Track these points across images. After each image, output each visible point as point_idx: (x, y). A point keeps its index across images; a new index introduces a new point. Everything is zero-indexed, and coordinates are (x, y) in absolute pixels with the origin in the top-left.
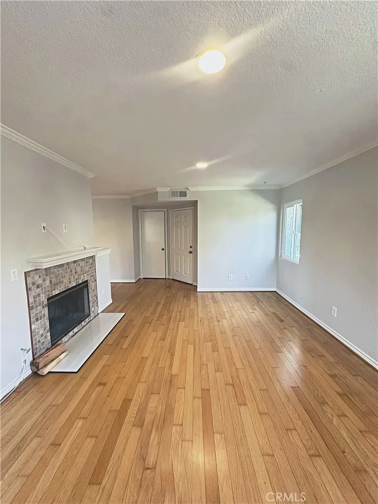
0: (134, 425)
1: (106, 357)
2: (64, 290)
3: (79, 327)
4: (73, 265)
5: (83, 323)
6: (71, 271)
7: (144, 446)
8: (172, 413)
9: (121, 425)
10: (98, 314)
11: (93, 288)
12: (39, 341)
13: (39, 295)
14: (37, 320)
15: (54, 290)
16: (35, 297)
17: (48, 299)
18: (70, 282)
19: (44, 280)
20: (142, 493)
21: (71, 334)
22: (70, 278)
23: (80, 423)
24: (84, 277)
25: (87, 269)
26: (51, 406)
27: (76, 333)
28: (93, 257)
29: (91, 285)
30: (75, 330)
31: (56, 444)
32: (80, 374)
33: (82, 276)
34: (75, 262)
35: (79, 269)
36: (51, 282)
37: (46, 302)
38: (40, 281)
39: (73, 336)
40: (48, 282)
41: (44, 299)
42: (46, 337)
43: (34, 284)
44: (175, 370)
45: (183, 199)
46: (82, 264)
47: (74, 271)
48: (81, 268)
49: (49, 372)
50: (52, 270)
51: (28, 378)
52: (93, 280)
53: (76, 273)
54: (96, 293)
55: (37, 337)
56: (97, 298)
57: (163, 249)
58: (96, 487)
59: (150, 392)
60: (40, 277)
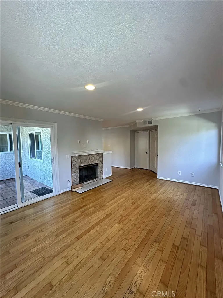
0: (81, 212)
1: (92, 192)
2: (86, 165)
3: (92, 181)
4: (91, 156)
5: (94, 180)
6: (90, 158)
7: (78, 217)
8: (93, 214)
9: (78, 210)
10: (103, 178)
11: (101, 167)
12: (74, 180)
13: (75, 165)
14: (74, 173)
15: (82, 164)
16: (74, 165)
17: (79, 167)
18: (89, 162)
19: (78, 160)
20: (68, 225)
21: (88, 182)
22: (89, 161)
23: (70, 205)
24: (96, 161)
25: (98, 158)
26: (68, 199)
27: (90, 183)
28: (102, 154)
29: (100, 165)
30: (90, 181)
31: (62, 207)
32: (81, 194)
33: (95, 161)
34: (92, 155)
35: (93, 158)
36: (80, 161)
37: (78, 168)
38: (76, 160)
39: (88, 183)
40: (79, 161)
41: (77, 166)
42: (77, 180)
43: (74, 160)
44: (108, 204)
45: (150, 125)
46: (95, 156)
47: (91, 158)
48: (95, 157)
49: (75, 191)
50: (81, 157)
51: (69, 191)
52: (101, 163)
53: (92, 159)
54: (102, 169)
55: (74, 179)
56: (103, 171)
57: (146, 153)
58: (62, 218)
59: (93, 206)
60: (76, 159)
